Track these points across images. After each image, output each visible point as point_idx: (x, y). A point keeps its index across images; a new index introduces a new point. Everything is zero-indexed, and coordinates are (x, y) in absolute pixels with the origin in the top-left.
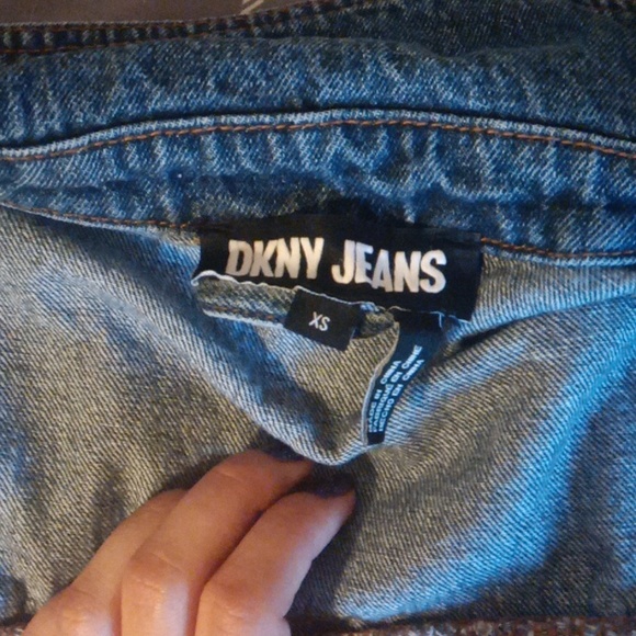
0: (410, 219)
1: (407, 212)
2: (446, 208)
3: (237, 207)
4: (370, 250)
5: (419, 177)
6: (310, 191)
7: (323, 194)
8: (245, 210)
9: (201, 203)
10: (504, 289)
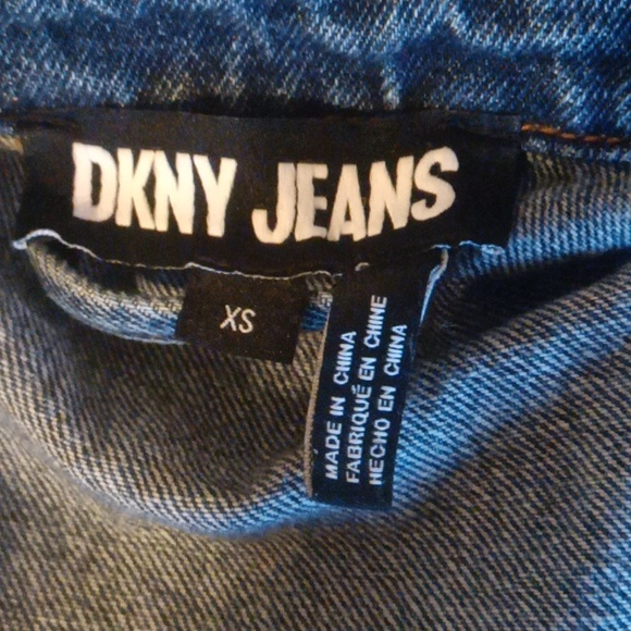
0: (392, 97)
1: (386, 83)
2: (458, 72)
3: (82, 82)
4: (322, 171)
5: (411, 14)
6: (211, 50)
7: (234, 55)
8: (96, 88)
9: (15, 75)
10: (564, 203)
